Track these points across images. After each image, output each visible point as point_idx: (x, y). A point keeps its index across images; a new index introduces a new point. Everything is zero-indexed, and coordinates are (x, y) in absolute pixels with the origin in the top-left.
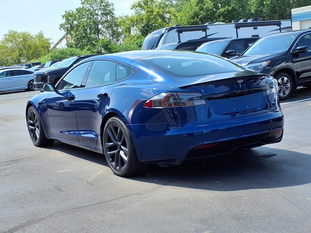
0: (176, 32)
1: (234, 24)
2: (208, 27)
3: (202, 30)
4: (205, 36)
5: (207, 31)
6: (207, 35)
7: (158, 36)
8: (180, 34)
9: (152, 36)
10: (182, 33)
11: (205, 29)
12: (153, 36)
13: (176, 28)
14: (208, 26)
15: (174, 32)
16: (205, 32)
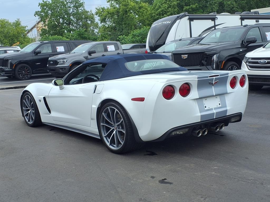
0: (188, 19)
1: (239, 16)
2: (217, 16)
3: (211, 20)
5: (216, 20)
6: (216, 24)
7: (170, 23)
11: (213, 19)
16: (213, 22)
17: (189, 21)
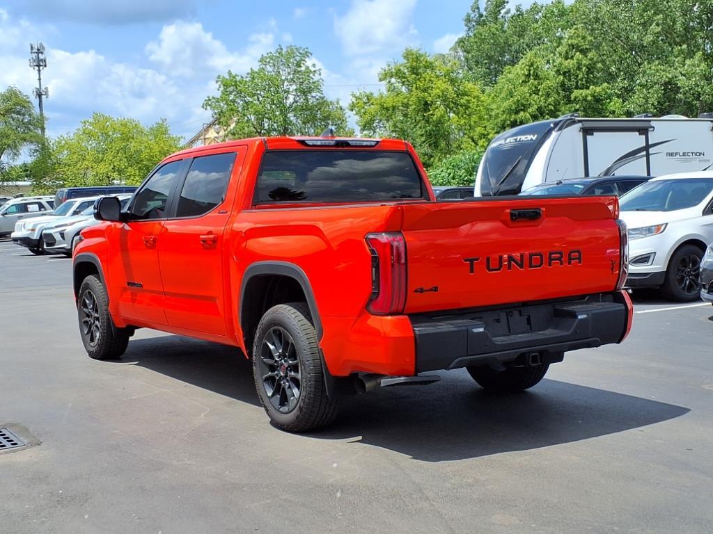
0: (580, 131)
1: (709, 122)
2: (652, 124)
3: (639, 131)
4: (645, 145)
5: (649, 133)
6: (650, 143)
7: (534, 138)
8: (588, 137)
9: (516, 139)
10: (593, 134)
11: (643, 130)
12: (519, 138)
13: (580, 121)
14: (652, 122)
15: (574, 132)
16: (644, 137)
17: (581, 134)
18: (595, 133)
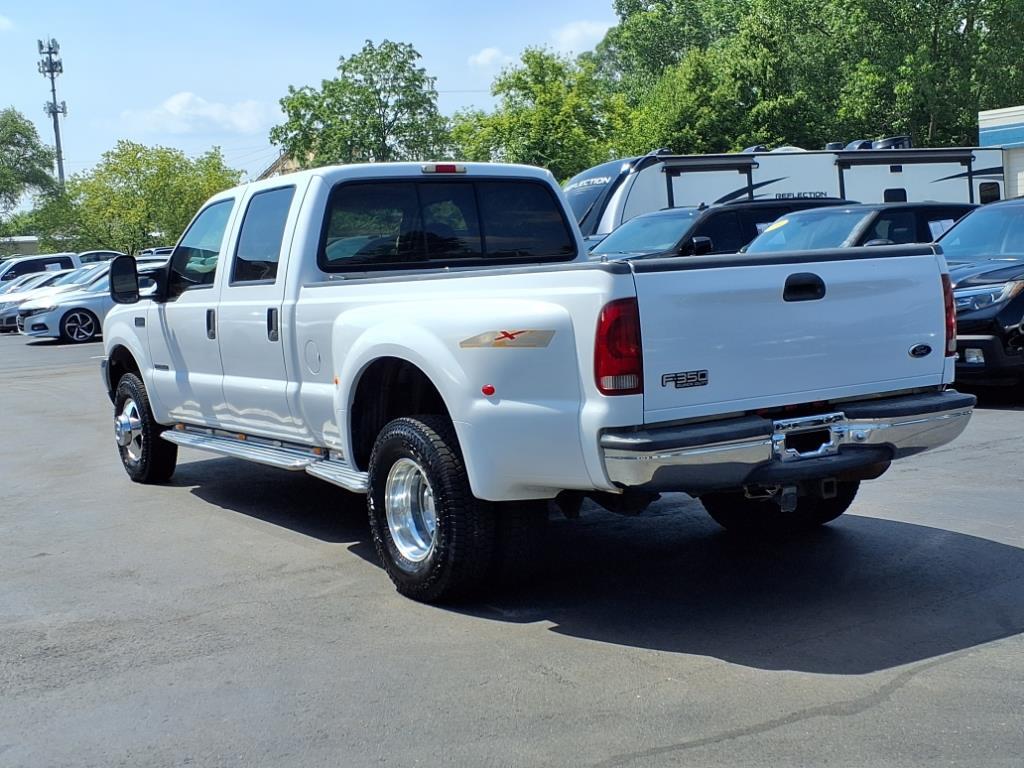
0: (662, 171)
1: (833, 155)
2: (756, 159)
3: (738, 169)
4: (747, 186)
7: (607, 181)
8: (673, 178)
9: (589, 183)
10: (679, 175)
11: (746, 168)
12: (592, 180)
13: (662, 160)
15: (655, 174)
16: (746, 175)
17: (665, 174)
18: (681, 174)
